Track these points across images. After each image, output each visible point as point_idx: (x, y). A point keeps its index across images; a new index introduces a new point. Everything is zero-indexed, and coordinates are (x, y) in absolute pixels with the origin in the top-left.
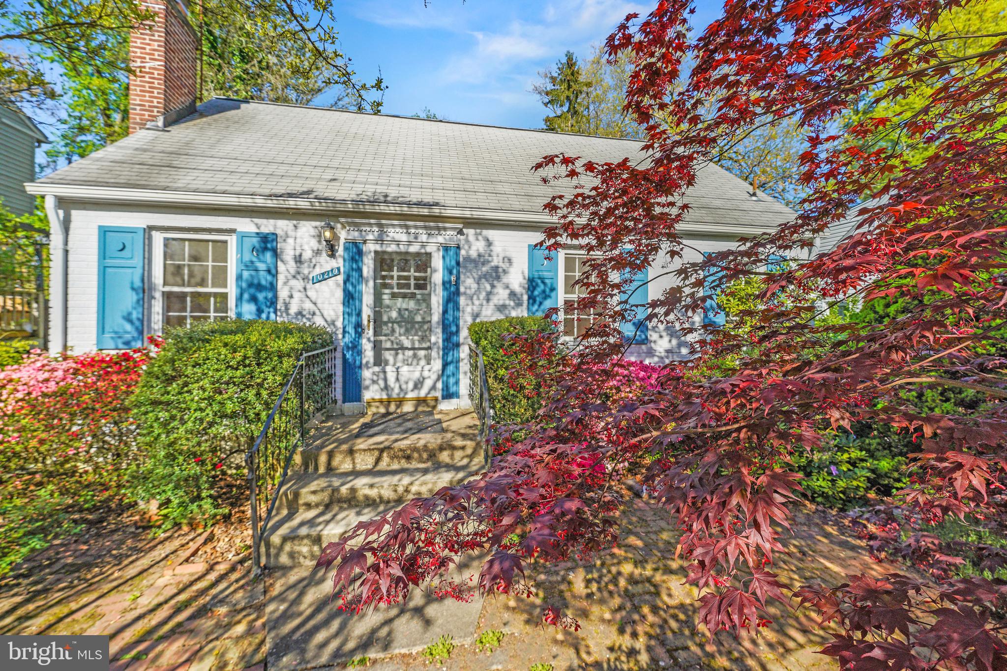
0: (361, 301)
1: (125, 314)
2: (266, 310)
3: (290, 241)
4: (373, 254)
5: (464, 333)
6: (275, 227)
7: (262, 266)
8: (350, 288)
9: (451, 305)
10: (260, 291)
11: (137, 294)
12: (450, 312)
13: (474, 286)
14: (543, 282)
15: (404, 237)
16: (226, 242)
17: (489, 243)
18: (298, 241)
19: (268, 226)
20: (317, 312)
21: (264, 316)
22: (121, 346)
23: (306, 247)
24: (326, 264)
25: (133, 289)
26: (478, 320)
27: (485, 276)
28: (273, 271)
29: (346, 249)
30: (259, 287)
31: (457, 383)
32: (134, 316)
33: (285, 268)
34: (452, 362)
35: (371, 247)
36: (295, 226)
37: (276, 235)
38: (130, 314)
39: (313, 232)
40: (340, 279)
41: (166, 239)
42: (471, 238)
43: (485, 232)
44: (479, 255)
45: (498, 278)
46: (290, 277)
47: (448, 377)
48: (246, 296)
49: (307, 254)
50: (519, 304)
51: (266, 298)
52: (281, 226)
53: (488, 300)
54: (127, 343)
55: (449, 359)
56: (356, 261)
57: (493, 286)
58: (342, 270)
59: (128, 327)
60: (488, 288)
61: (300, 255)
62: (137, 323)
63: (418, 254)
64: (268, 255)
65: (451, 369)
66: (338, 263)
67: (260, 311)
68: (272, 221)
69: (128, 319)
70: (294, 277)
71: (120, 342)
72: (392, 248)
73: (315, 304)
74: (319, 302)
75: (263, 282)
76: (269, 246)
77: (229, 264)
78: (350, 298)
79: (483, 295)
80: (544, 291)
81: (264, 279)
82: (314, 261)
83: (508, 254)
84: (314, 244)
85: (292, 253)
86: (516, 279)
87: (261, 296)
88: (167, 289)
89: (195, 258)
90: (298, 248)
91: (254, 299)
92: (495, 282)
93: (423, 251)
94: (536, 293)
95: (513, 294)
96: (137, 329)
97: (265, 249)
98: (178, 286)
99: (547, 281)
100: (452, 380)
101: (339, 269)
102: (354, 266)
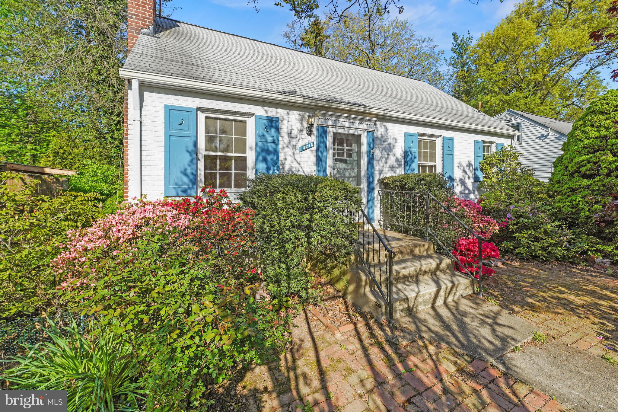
0: (326, 163)
1: (183, 170)
2: (272, 168)
3: (285, 122)
4: (332, 133)
5: (376, 182)
6: (277, 112)
7: (270, 139)
8: (320, 154)
9: (370, 166)
10: (269, 155)
11: (191, 155)
12: (370, 169)
13: (380, 155)
14: (412, 155)
15: (347, 125)
16: (245, 122)
17: (387, 129)
18: (290, 123)
19: (273, 112)
20: (301, 170)
21: (271, 172)
22: (180, 193)
23: (294, 128)
24: (306, 139)
25: (188, 151)
26: (382, 176)
27: (385, 149)
28: (276, 141)
29: (318, 130)
30: (268, 152)
31: (373, 212)
32: (189, 171)
33: (283, 140)
34: (370, 200)
35: (331, 130)
36: (288, 114)
37: (279, 118)
38: (186, 170)
39: (298, 117)
40: (315, 148)
41: (206, 117)
42: (378, 126)
43: (384, 123)
44: (382, 137)
45: (391, 150)
46: (285, 146)
47: (369, 208)
48: (261, 158)
49: (295, 132)
50: (400, 166)
51: (272, 159)
52: (280, 113)
53: (386, 163)
54: (185, 191)
55: (370, 198)
56: (323, 137)
57: (388, 155)
58: (315, 143)
59: (185, 179)
60: (386, 156)
61: (291, 133)
62: (191, 177)
63: (353, 135)
64: (273, 131)
65: (370, 203)
66: (313, 138)
67: (268, 169)
68: (275, 109)
69: (185, 173)
70: (287, 146)
71: (179, 190)
72: (341, 131)
73: (299, 165)
74: (301, 163)
75: (270, 149)
76: (274, 125)
77: (247, 137)
78: (320, 161)
79: (384, 160)
80: (411, 158)
81: (271, 147)
82: (298, 136)
83: (395, 137)
84: (298, 125)
85: (286, 131)
86: (399, 150)
87: (269, 158)
88: (207, 153)
89: (223, 132)
90: (290, 128)
91: (265, 160)
92: (389, 153)
93: (356, 133)
94: (408, 159)
95: (397, 160)
96: (191, 180)
97: (272, 126)
98: (213, 151)
99: (413, 153)
100: (371, 211)
101: (313, 143)
102: (322, 140)
